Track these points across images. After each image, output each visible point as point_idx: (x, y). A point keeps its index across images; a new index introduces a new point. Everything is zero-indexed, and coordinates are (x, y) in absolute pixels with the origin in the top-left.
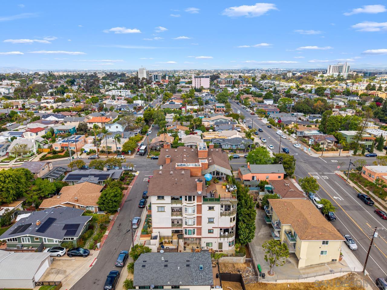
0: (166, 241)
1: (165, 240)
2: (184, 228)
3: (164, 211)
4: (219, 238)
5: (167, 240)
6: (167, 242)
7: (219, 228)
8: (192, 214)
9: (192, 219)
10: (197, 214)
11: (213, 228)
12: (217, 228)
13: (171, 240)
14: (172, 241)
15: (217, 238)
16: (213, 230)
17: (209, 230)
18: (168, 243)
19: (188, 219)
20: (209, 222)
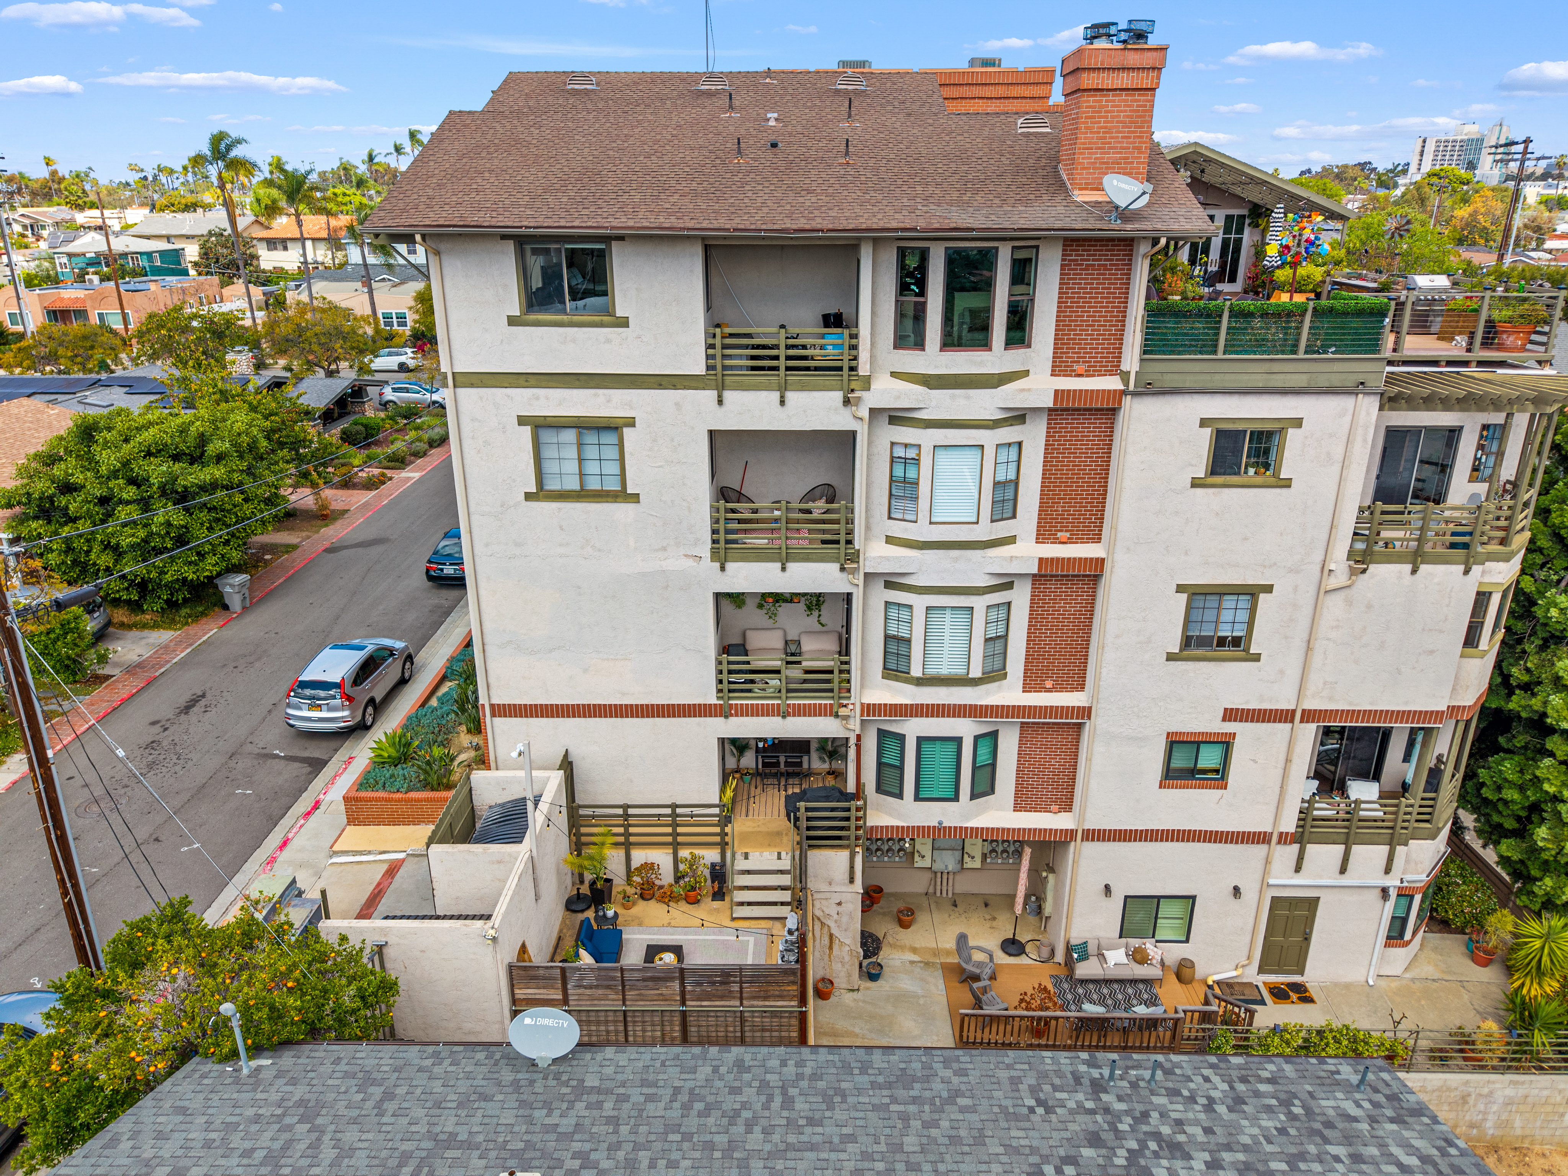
0: (649, 867)
1: (639, 856)
2: (870, 709)
3: (622, 495)
4: (1284, 839)
5: (662, 858)
6: (666, 876)
7: (1308, 716)
8: (985, 531)
9: (979, 603)
10: (1044, 534)
11: (1230, 715)
12: (1284, 716)
13: (711, 855)
14: (719, 874)
15: (1261, 838)
16: (1226, 743)
17: (1175, 742)
18: (668, 897)
19: (920, 602)
20: (1187, 642)
